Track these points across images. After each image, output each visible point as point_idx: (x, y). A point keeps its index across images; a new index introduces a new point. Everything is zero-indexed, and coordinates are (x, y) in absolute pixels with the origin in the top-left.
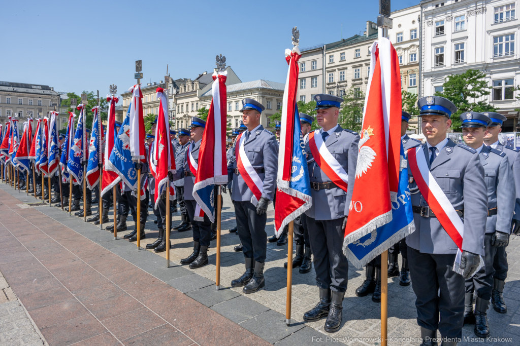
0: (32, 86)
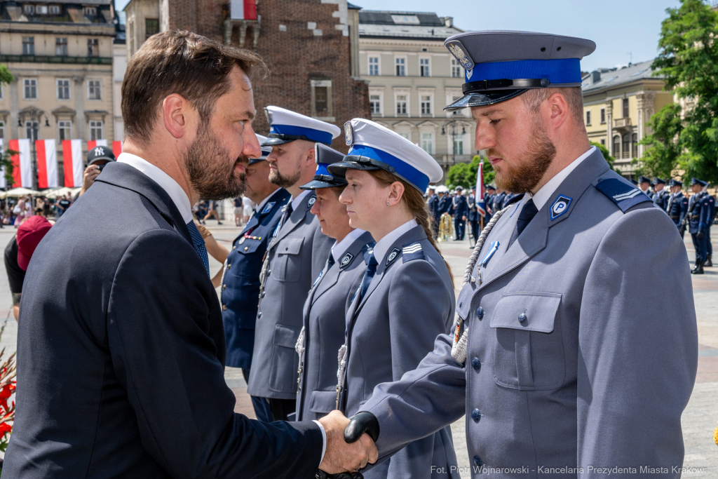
0: (393, 17)
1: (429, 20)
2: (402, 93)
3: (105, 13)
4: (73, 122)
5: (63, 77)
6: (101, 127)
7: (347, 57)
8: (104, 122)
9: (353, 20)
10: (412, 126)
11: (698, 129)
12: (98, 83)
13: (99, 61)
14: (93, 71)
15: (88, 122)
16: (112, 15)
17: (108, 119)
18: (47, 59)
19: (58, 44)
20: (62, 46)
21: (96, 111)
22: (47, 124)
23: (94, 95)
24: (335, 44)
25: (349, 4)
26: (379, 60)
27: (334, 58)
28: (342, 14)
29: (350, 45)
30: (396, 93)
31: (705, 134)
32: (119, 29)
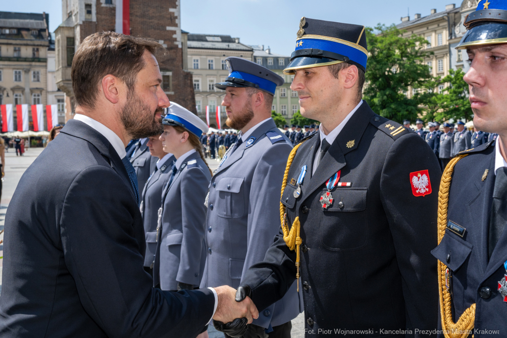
0: (207, 37)
1: (227, 39)
2: (212, 79)
3: (43, 33)
4: (23, 94)
5: (18, 69)
6: (40, 97)
7: (181, 59)
8: (41, 94)
9: (184, 39)
10: (217, 96)
11: (369, 98)
12: (38, 73)
13: (39, 60)
14: (35, 66)
15: (32, 94)
16: (47, 34)
17: (44, 93)
18: (9, 59)
19: (15, 50)
20: (17, 52)
21: (37, 89)
22: (8, 96)
23: (36, 79)
24: (174, 52)
25: (182, 31)
26: (199, 61)
27: (173, 60)
28: (178, 36)
29: (182, 53)
30: (209, 79)
31: (373, 101)
32: (51, 42)
